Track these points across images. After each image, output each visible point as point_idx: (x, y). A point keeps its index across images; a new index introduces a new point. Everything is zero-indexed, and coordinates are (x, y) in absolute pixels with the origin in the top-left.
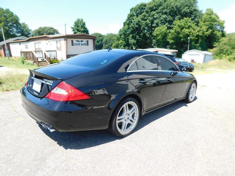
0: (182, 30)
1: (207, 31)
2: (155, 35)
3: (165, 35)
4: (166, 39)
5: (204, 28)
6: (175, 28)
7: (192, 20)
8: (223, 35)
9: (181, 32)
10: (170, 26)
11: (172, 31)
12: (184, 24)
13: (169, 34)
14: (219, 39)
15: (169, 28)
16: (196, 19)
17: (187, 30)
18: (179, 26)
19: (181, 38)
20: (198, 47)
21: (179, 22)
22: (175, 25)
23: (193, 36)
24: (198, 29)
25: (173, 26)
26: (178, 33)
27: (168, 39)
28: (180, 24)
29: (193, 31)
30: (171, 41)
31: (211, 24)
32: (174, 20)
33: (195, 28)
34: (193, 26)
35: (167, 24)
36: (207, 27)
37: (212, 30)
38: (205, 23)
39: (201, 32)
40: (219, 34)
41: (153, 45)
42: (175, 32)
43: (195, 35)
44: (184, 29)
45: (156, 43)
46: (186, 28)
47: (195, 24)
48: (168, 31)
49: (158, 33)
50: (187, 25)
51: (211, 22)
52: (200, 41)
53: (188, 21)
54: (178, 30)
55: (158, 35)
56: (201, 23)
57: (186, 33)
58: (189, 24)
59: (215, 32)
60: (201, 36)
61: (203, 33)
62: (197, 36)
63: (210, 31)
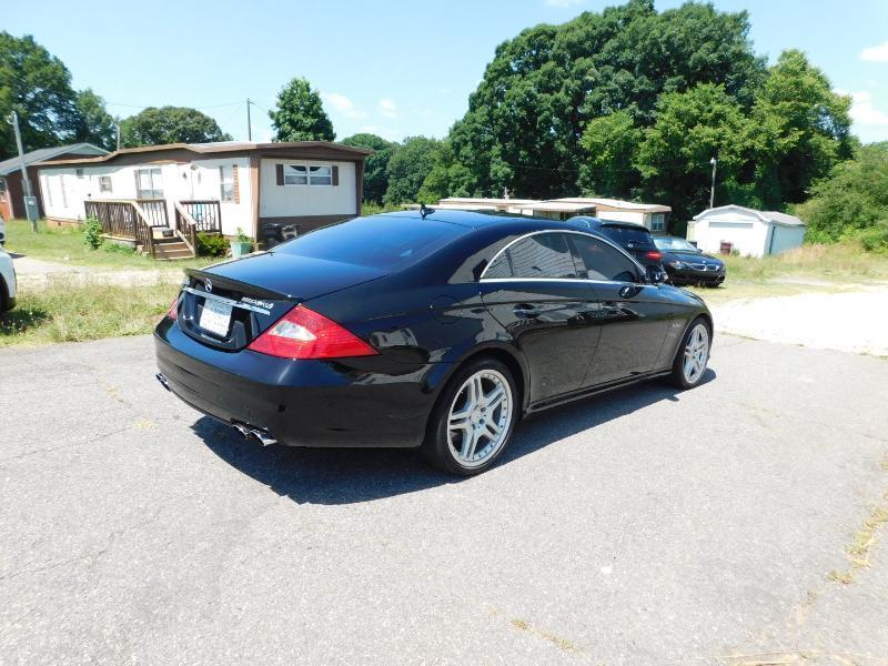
0: (690, 130)
1: (784, 135)
2: (586, 146)
3: (625, 150)
4: (630, 163)
5: (774, 124)
6: (663, 124)
7: (728, 91)
8: (846, 151)
9: (686, 138)
10: (646, 116)
11: (651, 133)
12: (698, 107)
13: (641, 145)
14: (828, 167)
15: (641, 122)
16: (744, 91)
17: (709, 130)
18: (679, 115)
19: (684, 160)
20: (752, 193)
21: (680, 101)
22: (664, 111)
23: (732, 152)
24: (751, 125)
25: (654, 113)
26: (676, 141)
27: (637, 163)
28: (684, 108)
29: (729, 133)
30: (648, 172)
31: (798, 108)
32: (661, 90)
33: (738, 123)
34: (733, 113)
35: (633, 106)
36: (785, 120)
37: (802, 133)
38: (778, 107)
39: (762, 137)
40: (829, 146)
41: (578, 183)
42: (664, 136)
43: (738, 147)
44: (699, 127)
45: (592, 179)
46: (704, 123)
47: (739, 106)
48: (637, 133)
49: (599, 139)
50: (710, 111)
51: (800, 100)
52: (757, 172)
53: (711, 96)
54: (676, 128)
55: (598, 148)
56: (763, 105)
57: (705, 140)
58: (717, 108)
59: (816, 139)
60: (763, 154)
61: (769, 143)
62: (748, 152)
63: (796, 135)
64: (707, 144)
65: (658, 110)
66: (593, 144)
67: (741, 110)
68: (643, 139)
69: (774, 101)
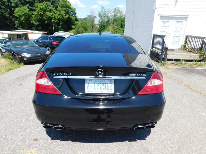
0: (45, 13)
1: (65, 15)
2: (16, 15)
3: (28, 17)
4: (30, 21)
5: (63, 13)
6: (37, 11)
7: (51, 4)
8: (76, 20)
9: (44, 15)
10: (32, 8)
11: (35, 13)
12: (45, 7)
13: (33, 16)
14: (74, 23)
15: (31, 10)
16: (55, 4)
17: (49, 13)
18: (41, 9)
19: (45, 20)
20: (61, 28)
21: (41, 5)
22: (37, 7)
23: (55, 19)
24: (58, 13)
25: (34, 8)
26: (42, 16)
27: (33, 21)
28: (42, 7)
29: (54, 14)
30: (36, 23)
31: (67, 10)
32: (35, 2)
33: (55, 12)
35: (28, 5)
36: (65, 12)
37: (69, 15)
38: (63, 9)
39: (61, 16)
40: (74, 18)
41: (16, 26)
42: (39, 14)
43: (57, 18)
44: (47, 12)
45: (20, 25)
46: (48, 11)
47: (55, 8)
48: (31, 13)
49: (19, 14)
50: (48, 8)
51: (67, 8)
52: (61, 24)
53: (48, 5)
54: (41, 12)
55: (20, 17)
56: (59, 8)
57: (49, 16)
58: (50, 8)
59: (71, 17)
60: (62, 20)
61: (63, 17)
62: (59, 19)
63: (67, 16)
64: (50, 17)
65: (35, 7)
66: (18, 15)
67: (55, 9)
68: (33, 14)
69: (62, 8)
